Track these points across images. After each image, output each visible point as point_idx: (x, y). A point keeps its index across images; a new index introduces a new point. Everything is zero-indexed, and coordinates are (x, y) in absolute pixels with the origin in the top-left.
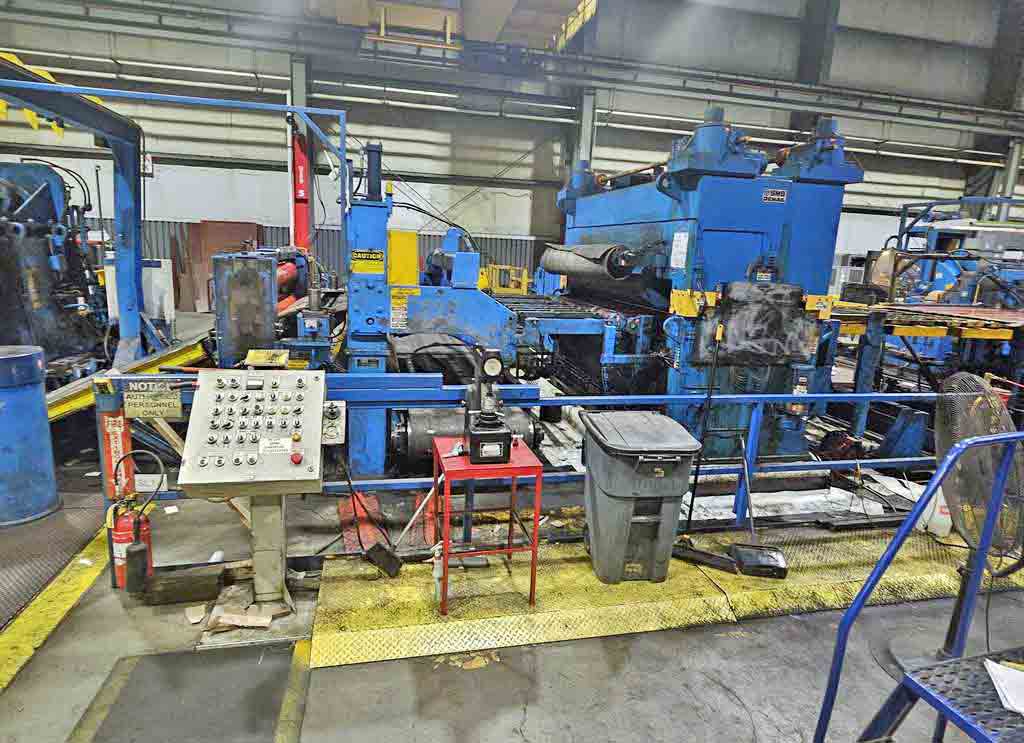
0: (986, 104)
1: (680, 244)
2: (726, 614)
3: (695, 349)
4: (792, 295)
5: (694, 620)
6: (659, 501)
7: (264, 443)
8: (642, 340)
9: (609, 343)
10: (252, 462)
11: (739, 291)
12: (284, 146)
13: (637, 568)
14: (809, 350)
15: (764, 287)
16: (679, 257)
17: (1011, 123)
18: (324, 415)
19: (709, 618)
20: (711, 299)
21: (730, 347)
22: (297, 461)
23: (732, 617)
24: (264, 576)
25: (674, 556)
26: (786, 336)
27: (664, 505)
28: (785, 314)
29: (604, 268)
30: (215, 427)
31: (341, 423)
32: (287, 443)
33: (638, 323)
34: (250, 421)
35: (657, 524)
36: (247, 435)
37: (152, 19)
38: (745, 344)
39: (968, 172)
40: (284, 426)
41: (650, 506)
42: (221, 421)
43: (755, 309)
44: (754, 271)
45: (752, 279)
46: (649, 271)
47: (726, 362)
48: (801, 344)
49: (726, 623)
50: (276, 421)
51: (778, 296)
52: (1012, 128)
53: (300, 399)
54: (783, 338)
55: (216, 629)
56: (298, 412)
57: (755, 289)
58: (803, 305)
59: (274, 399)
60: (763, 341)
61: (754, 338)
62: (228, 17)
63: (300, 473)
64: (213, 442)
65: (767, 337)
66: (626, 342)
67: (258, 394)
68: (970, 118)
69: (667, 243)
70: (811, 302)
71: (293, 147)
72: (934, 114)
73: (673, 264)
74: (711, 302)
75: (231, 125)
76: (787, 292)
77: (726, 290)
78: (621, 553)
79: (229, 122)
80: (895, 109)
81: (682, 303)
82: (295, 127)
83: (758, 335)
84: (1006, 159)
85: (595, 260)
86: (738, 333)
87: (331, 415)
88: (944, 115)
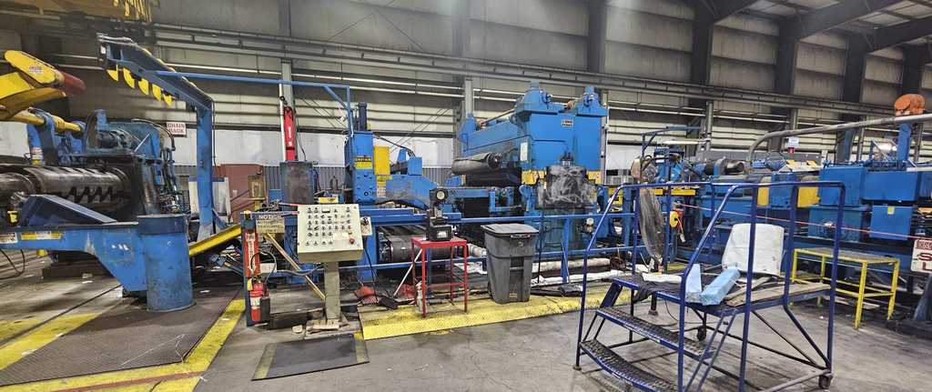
0: (692, 81)
1: (524, 148)
2: (558, 310)
3: (536, 202)
4: (581, 172)
5: (543, 314)
6: (522, 259)
7: (335, 235)
8: (510, 200)
9: (493, 202)
10: (331, 243)
11: (555, 170)
12: (278, 115)
13: (515, 295)
14: (593, 200)
15: (567, 168)
16: (524, 156)
17: (705, 92)
18: (362, 224)
19: (550, 312)
20: (542, 175)
21: (554, 199)
22: (352, 242)
23: (560, 311)
24: (331, 309)
25: (532, 294)
26: (580, 193)
27: (525, 261)
28: (579, 182)
29: (487, 164)
30: (310, 229)
31: (370, 226)
32: (346, 235)
33: (507, 191)
34: (327, 226)
35: (523, 270)
36: (327, 232)
37: (188, 38)
38: (561, 197)
39: (687, 120)
40: (343, 228)
41: (518, 261)
42: (313, 226)
43: (563, 180)
44: (561, 160)
45: (561, 164)
46: (510, 164)
47: (552, 207)
48: (588, 196)
49: (557, 314)
50: (339, 226)
51: (575, 173)
52: (705, 95)
53: (348, 216)
54: (579, 194)
55: (312, 332)
56: (348, 222)
57: (563, 169)
58: (587, 177)
59: (336, 216)
60: (569, 196)
61: (565, 194)
62: (240, 36)
63: (353, 247)
64: (310, 235)
65: (572, 193)
66: (502, 202)
67: (329, 214)
68: (684, 90)
69: (518, 150)
70: (591, 175)
71: (284, 115)
72: (664, 88)
73: (521, 159)
74: (542, 176)
75: (241, 103)
76: (578, 171)
77: (548, 170)
78: (506, 289)
79: (238, 101)
80: (643, 86)
81: (528, 178)
82: (285, 103)
83: (567, 193)
84: (706, 111)
85: (481, 161)
86: (557, 191)
87: (364, 223)
88: (669, 89)
